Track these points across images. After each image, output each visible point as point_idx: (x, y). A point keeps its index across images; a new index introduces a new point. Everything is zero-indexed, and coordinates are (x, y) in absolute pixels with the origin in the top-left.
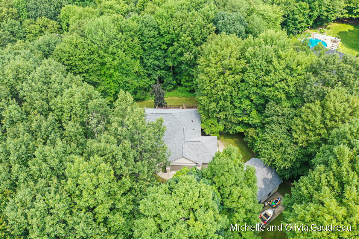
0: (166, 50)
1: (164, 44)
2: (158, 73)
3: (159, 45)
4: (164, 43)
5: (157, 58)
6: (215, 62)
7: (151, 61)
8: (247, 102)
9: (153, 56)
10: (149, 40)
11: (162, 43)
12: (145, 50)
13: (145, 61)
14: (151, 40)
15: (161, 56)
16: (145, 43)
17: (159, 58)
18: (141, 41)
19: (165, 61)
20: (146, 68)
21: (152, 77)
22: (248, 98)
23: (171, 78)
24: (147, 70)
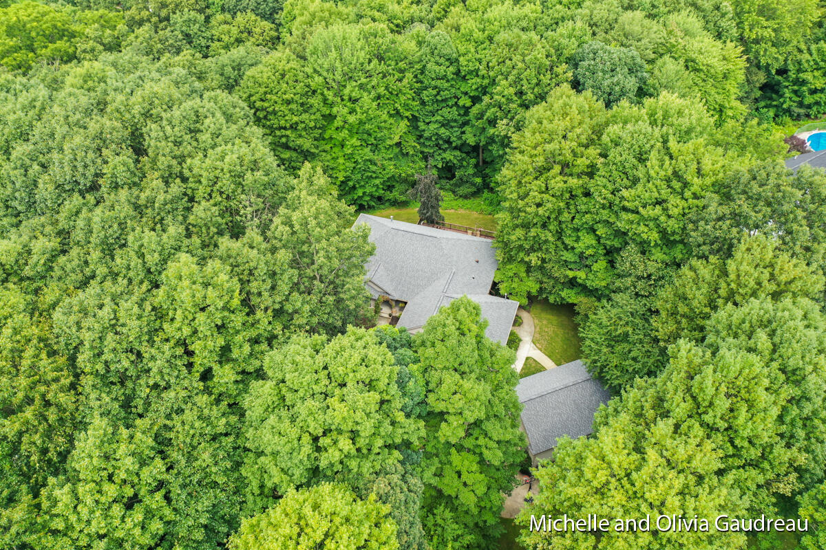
0: (467, 110)
3: (455, 97)
4: (466, 93)
5: (445, 124)
6: (533, 145)
8: (587, 240)
9: (439, 118)
10: (433, 83)
11: (462, 93)
12: (423, 103)
14: (439, 83)
15: (455, 121)
16: (426, 88)
17: (453, 124)
18: (419, 85)
19: (463, 133)
22: (593, 230)
23: (471, 171)
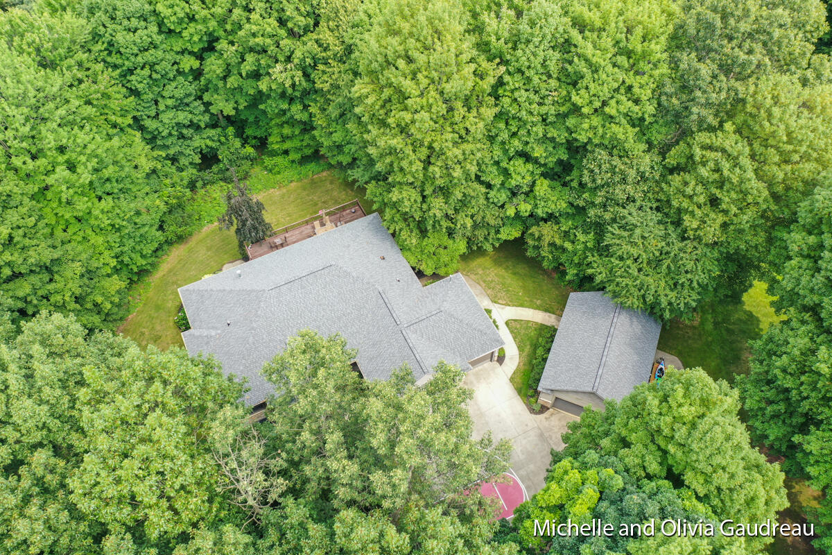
1: (186, 55)
2: (196, 144)
3: (175, 63)
4: (182, 52)
5: (181, 105)
7: (166, 117)
9: (170, 102)
10: (139, 59)
11: (178, 53)
13: (150, 124)
16: (131, 71)
17: (186, 101)
20: (159, 143)
21: (183, 161)
22: (526, 156)
24: (165, 147)
